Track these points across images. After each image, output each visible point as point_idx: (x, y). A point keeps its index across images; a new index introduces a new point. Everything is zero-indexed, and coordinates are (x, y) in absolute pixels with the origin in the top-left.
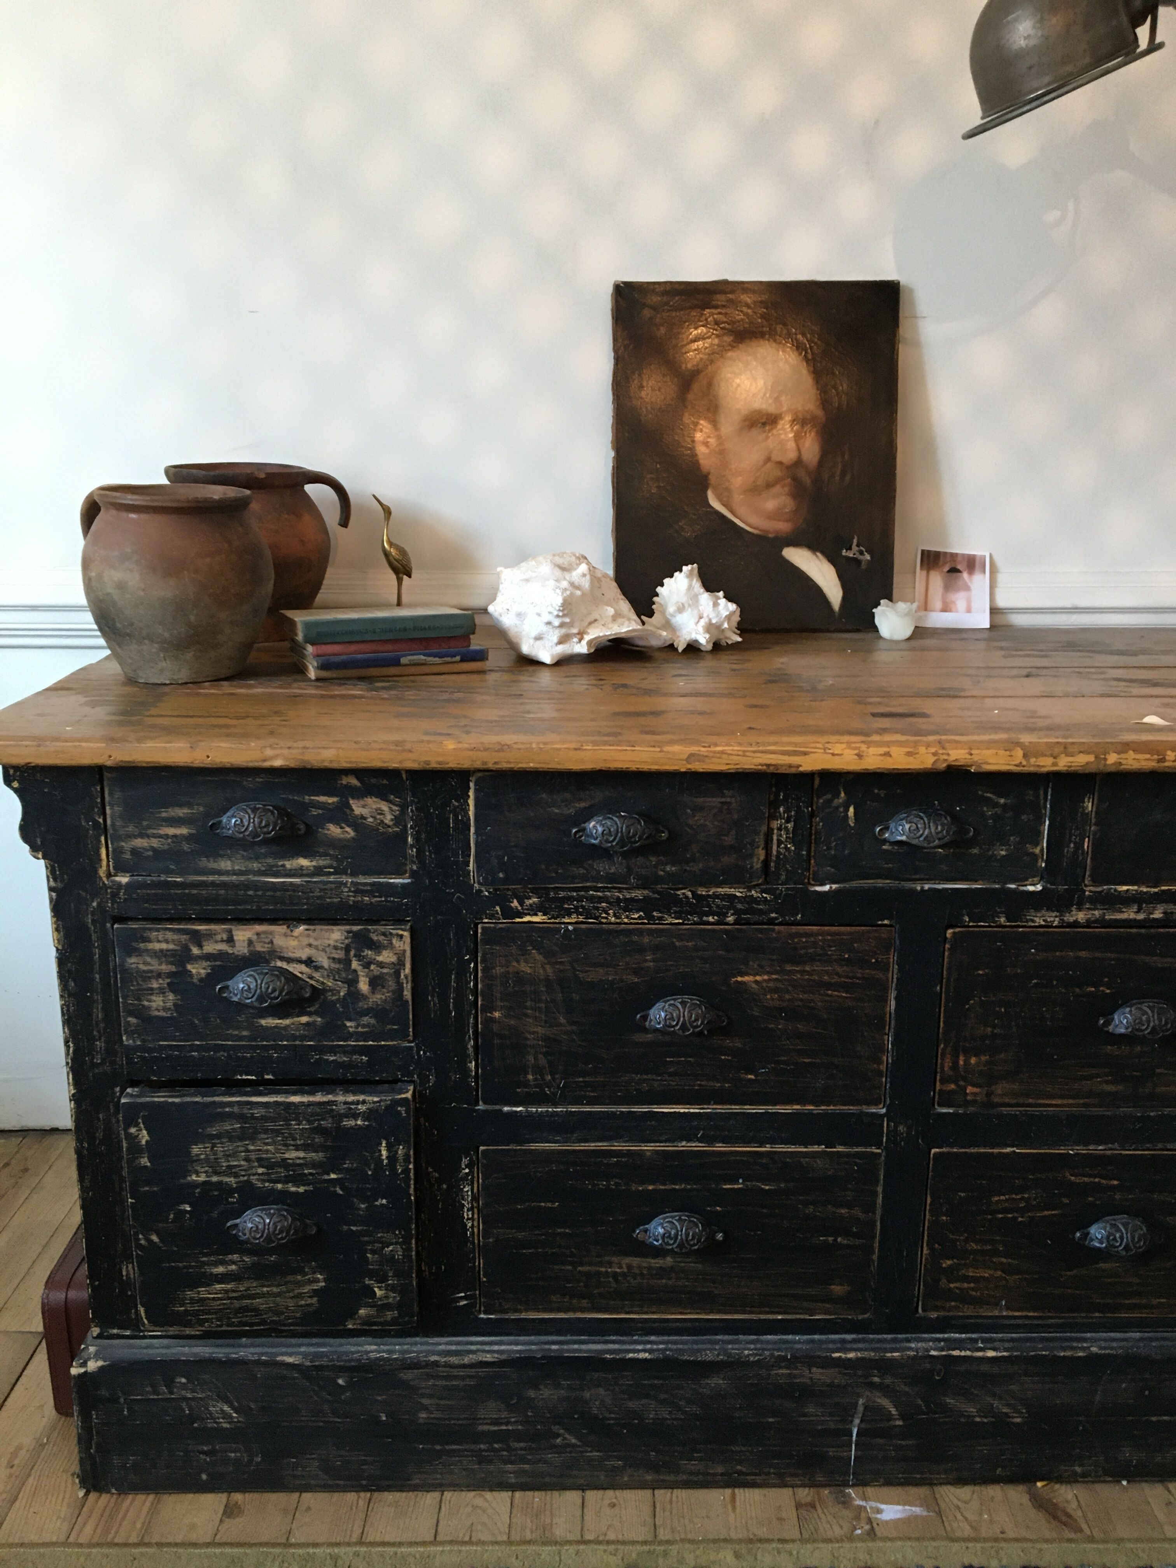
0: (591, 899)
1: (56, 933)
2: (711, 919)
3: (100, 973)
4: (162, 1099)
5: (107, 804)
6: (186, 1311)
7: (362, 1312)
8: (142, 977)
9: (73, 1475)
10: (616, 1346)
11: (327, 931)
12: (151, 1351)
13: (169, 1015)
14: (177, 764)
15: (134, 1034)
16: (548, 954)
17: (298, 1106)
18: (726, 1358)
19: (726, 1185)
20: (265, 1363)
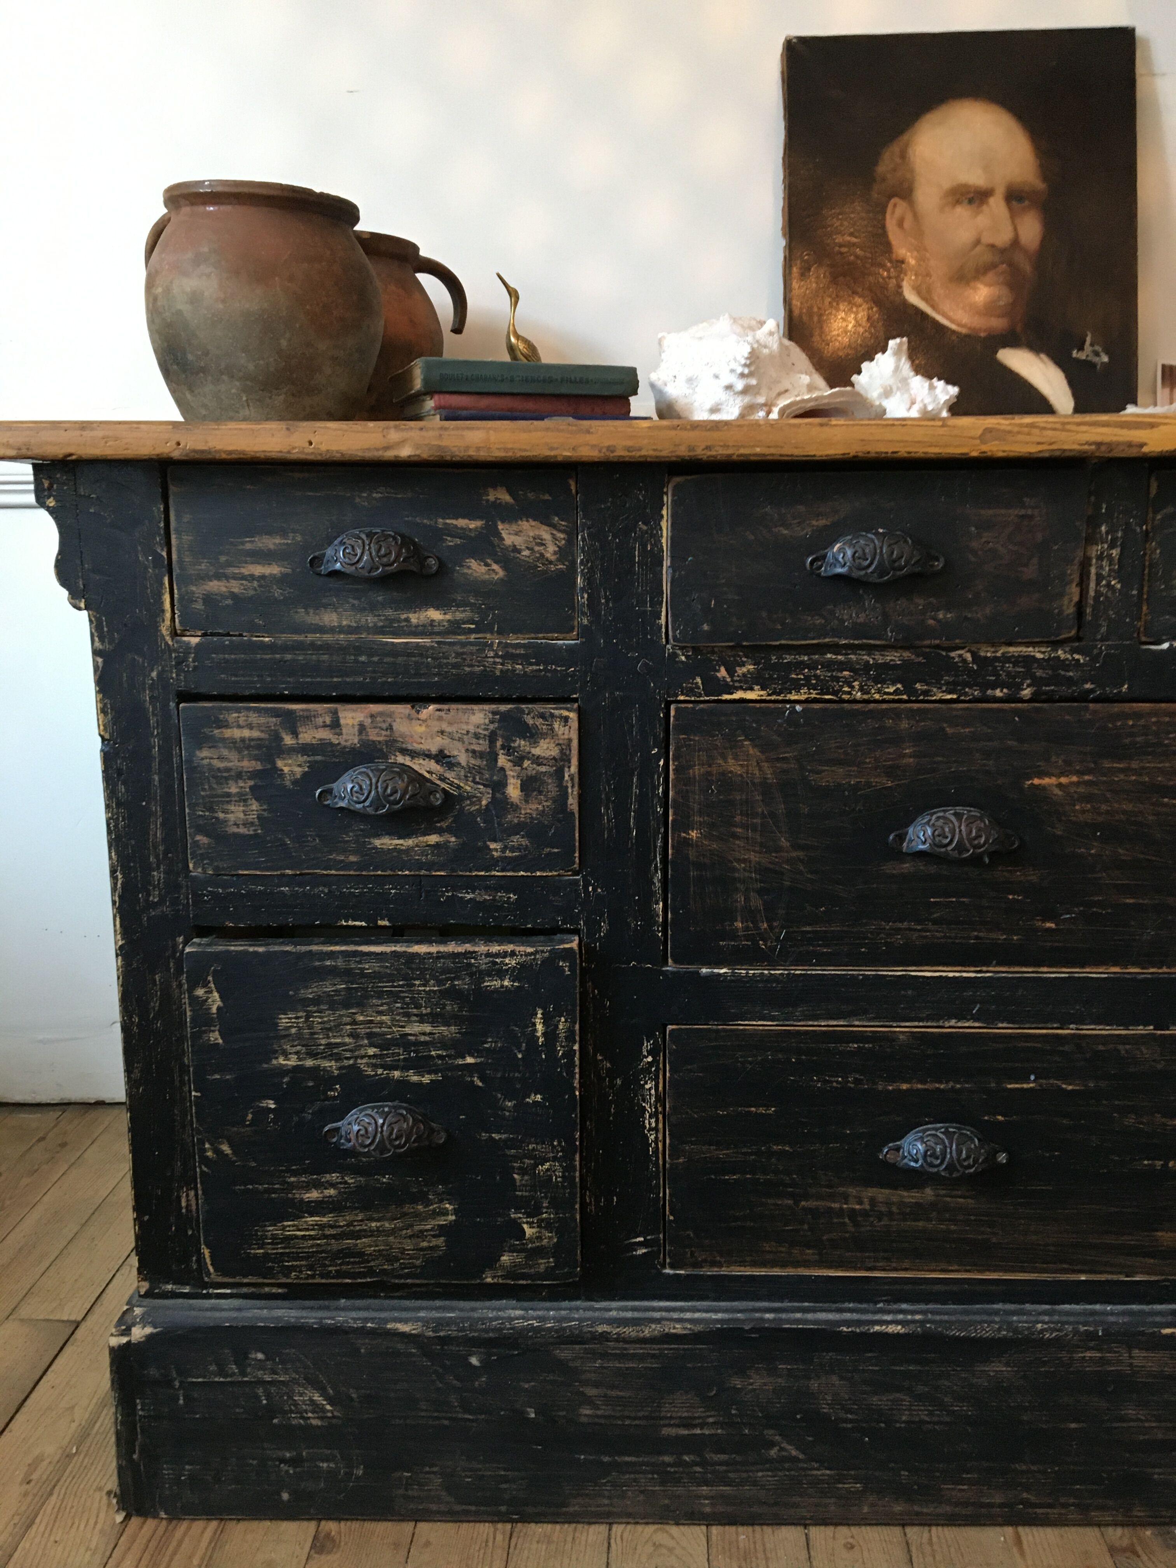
0: (829, 665)
1: (101, 716)
2: (998, 693)
3: (159, 774)
4: (241, 948)
5: (172, 532)
6: (266, 1255)
7: (505, 1258)
8: (214, 777)
9: (109, 1493)
10: (855, 1316)
11: (465, 712)
12: (217, 1314)
13: (251, 833)
14: (268, 454)
15: (205, 859)
16: (766, 747)
17: (425, 959)
18: (1011, 1334)
19: (1010, 1084)
20: (373, 1332)
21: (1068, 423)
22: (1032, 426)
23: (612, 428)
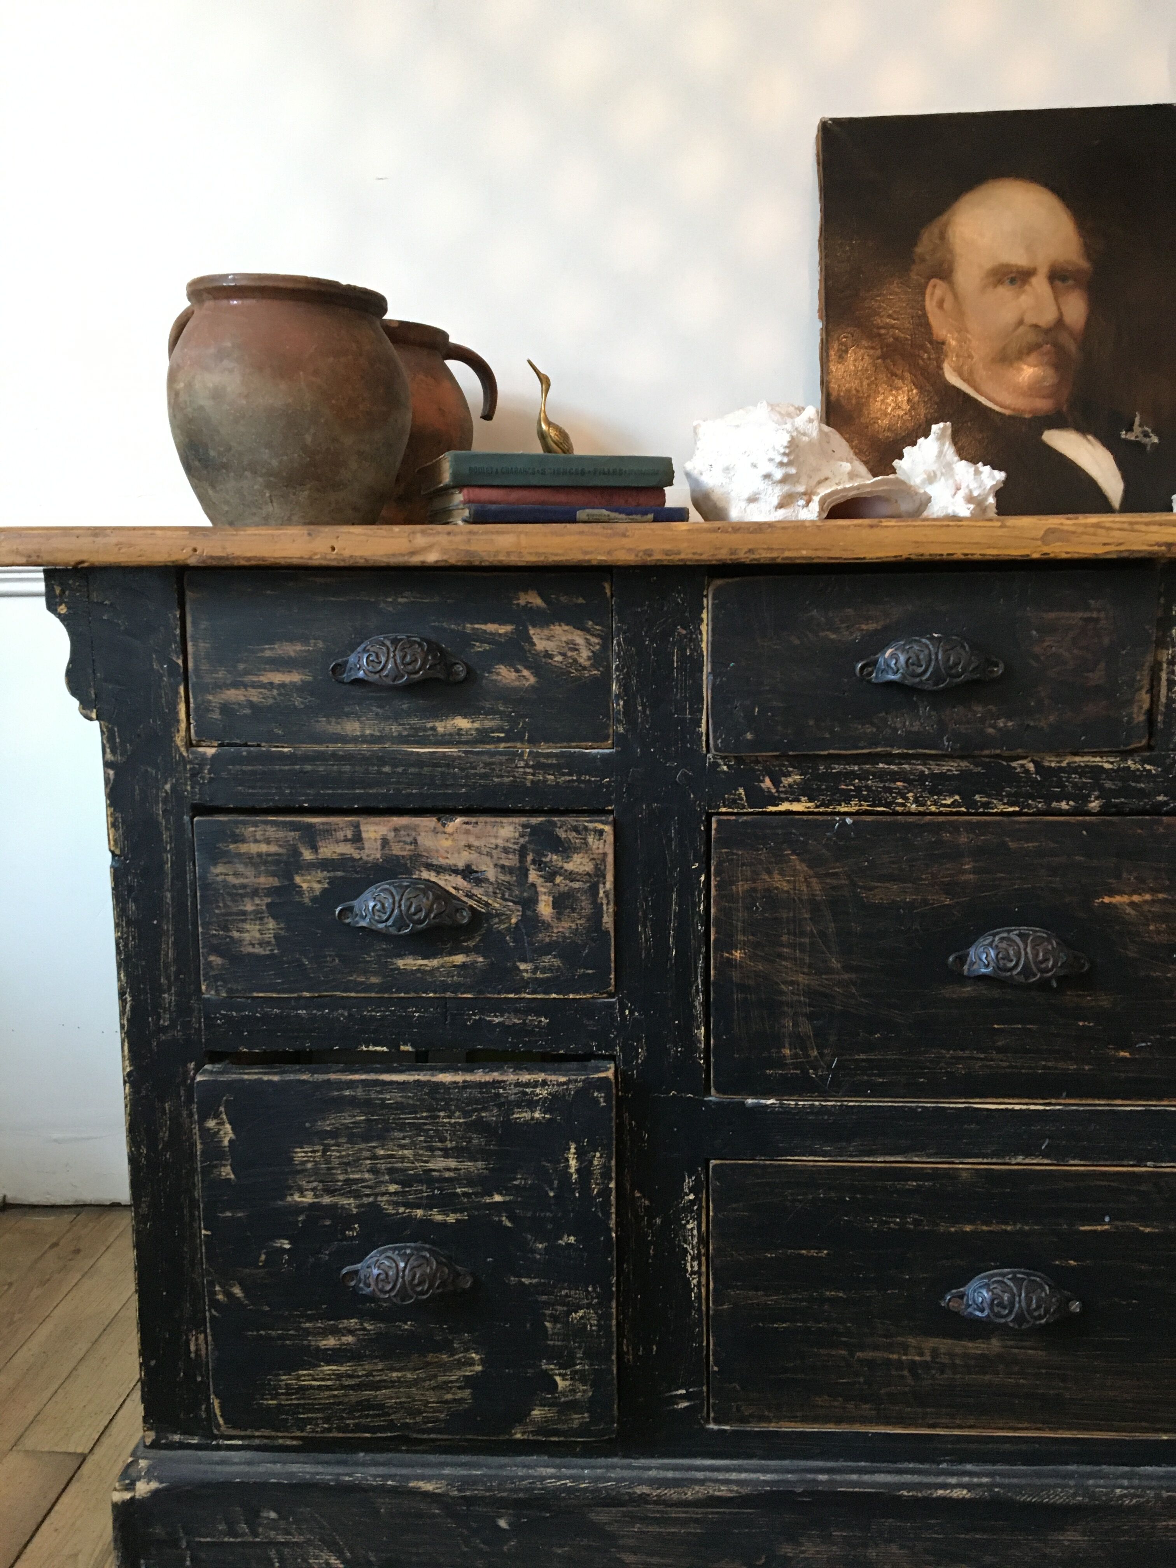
0: (881, 776)
1: (112, 831)
2: (1064, 805)
3: (171, 891)
4: (256, 1077)
5: (189, 639)
6: (279, 1406)
7: (536, 1413)
8: (229, 894)
10: (915, 1478)
11: (494, 824)
12: (226, 1469)
13: (268, 953)
14: (289, 561)
15: (218, 981)
16: (814, 862)
17: (449, 1088)
18: (1087, 1500)
19: (1083, 1226)
20: (393, 1491)
21: (1137, 523)
22: (1097, 526)
23: (649, 532)
